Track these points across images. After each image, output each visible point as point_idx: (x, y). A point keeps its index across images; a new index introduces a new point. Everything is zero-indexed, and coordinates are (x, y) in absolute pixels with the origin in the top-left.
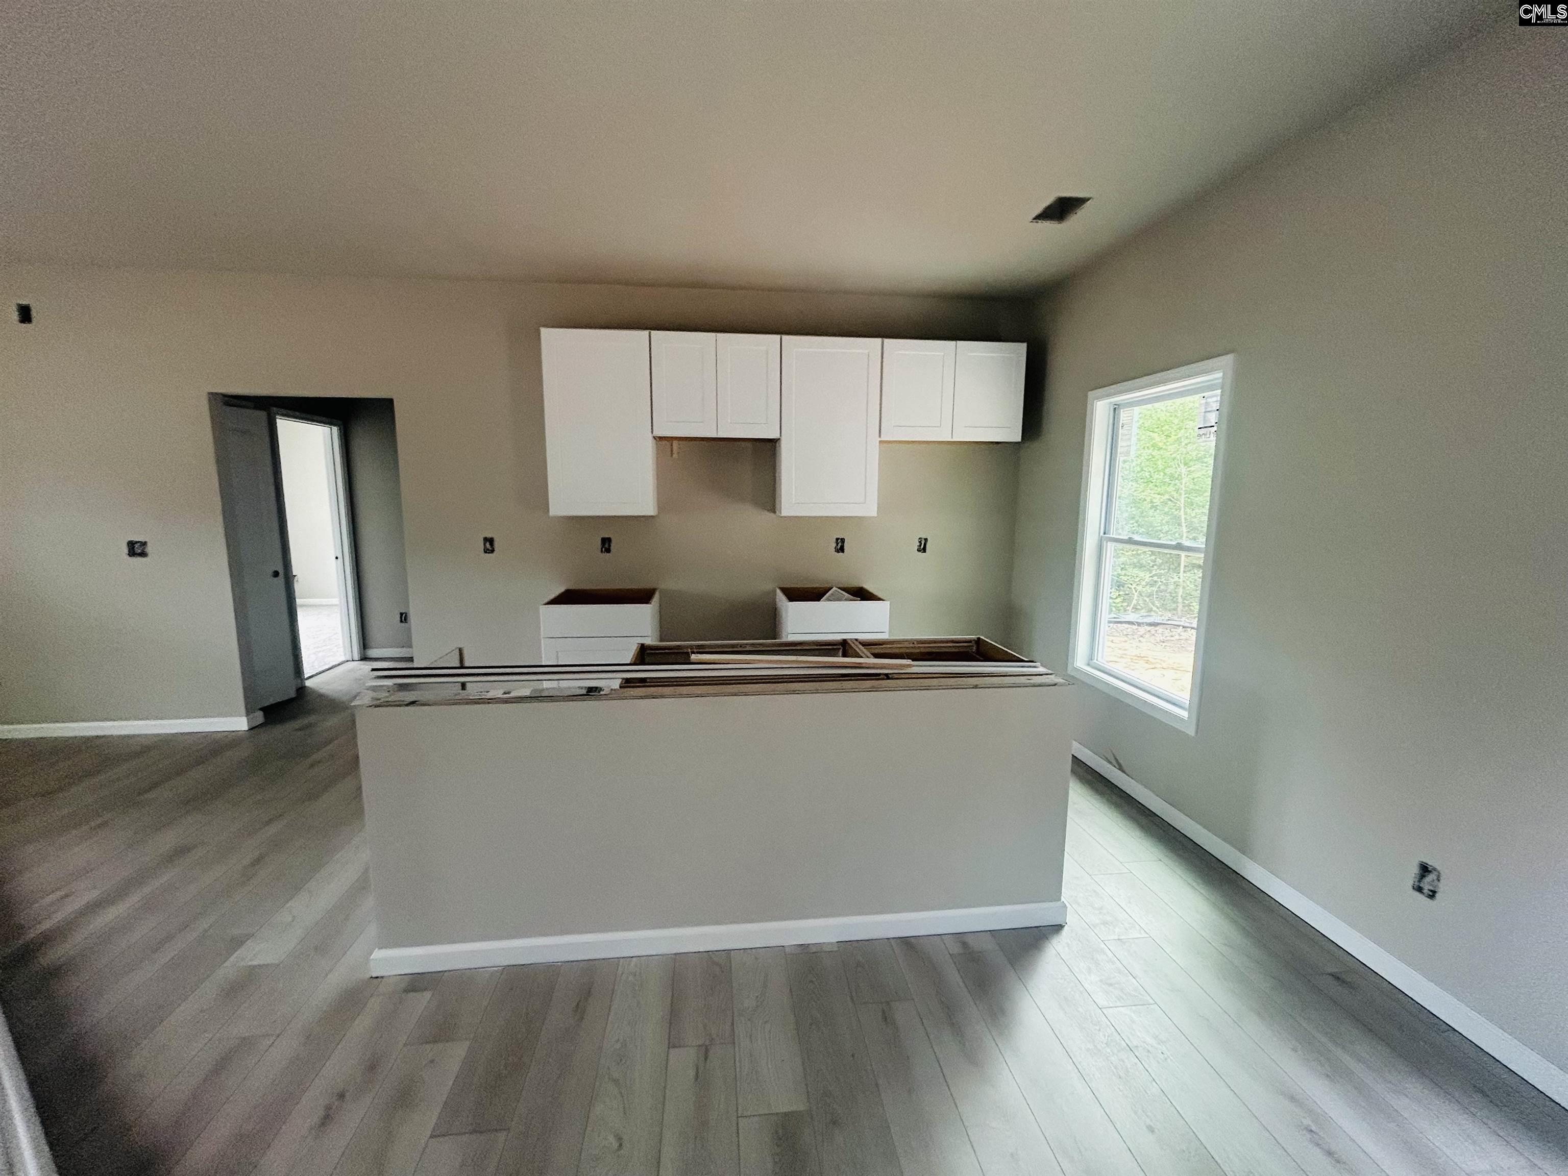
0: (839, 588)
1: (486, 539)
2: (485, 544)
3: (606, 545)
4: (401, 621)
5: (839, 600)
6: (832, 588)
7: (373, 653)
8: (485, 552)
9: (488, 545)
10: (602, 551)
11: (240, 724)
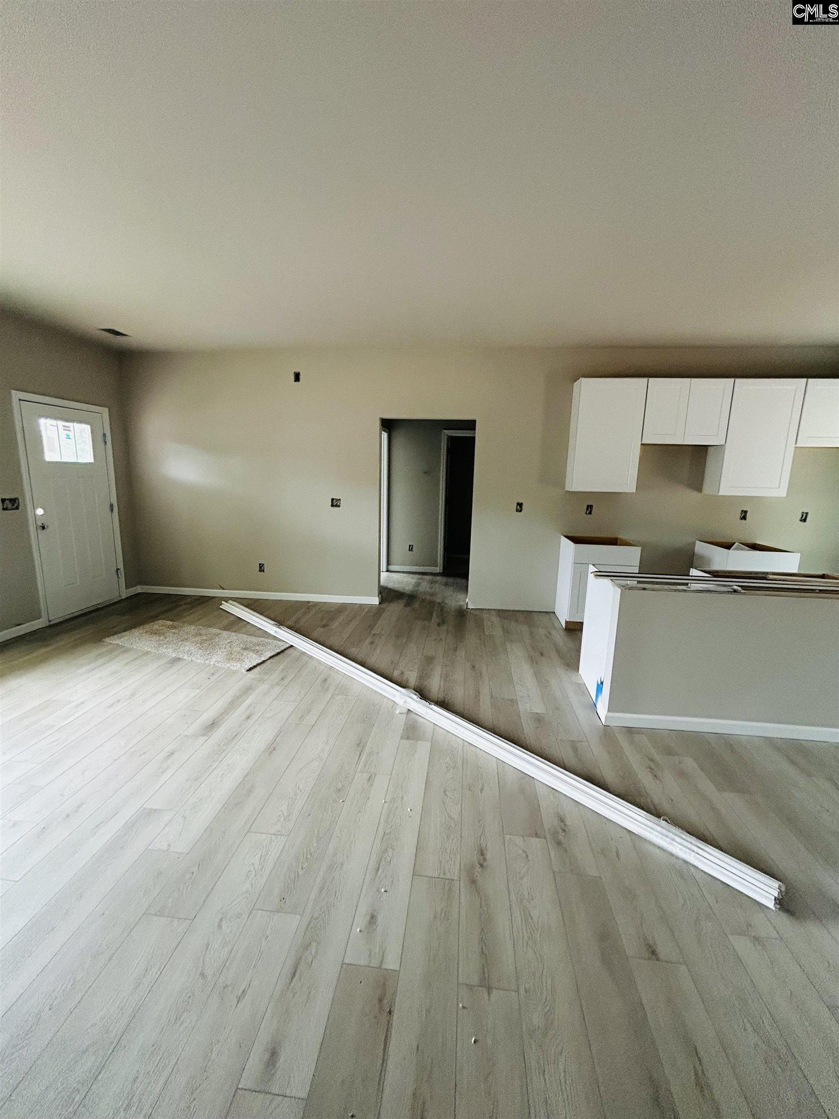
0: (740, 543)
1: (518, 504)
2: (517, 507)
3: (590, 508)
4: (409, 550)
5: (742, 549)
6: (735, 543)
7: (392, 568)
8: (517, 511)
9: (518, 507)
10: (586, 513)
11: (375, 601)
